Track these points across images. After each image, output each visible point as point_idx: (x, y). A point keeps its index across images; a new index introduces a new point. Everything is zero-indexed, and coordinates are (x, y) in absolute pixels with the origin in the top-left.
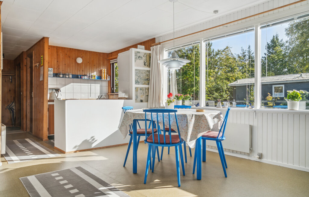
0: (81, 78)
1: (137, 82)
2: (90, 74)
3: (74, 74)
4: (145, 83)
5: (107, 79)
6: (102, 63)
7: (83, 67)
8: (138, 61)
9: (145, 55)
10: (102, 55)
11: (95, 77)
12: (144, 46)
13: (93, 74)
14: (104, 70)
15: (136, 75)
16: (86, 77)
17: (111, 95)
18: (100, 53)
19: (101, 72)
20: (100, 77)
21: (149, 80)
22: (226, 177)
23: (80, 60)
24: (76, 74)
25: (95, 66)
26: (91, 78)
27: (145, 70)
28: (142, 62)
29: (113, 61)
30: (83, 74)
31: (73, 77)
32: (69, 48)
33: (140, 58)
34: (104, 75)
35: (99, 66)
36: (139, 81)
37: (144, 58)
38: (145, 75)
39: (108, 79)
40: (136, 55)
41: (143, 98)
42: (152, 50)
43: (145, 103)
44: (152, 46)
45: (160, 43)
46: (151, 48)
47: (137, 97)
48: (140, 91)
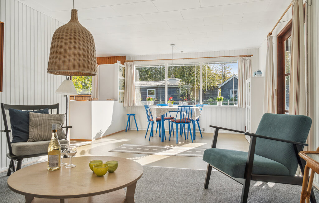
1: (120, 88)
4: (123, 89)
9: (123, 69)
12: (120, 62)
15: (119, 83)
21: (124, 87)
22: (202, 138)
27: (122, 79)
28: (121, 73)
37: (122, 71)
38: (122, 82)
40: (119, 69)
41: (122, 99)
42: (126, 65)
43: (122, 103)
44: (124, 62)
45: (133, 61)
46: (124, 63)
47: (119, 99)
48: (121, 95)
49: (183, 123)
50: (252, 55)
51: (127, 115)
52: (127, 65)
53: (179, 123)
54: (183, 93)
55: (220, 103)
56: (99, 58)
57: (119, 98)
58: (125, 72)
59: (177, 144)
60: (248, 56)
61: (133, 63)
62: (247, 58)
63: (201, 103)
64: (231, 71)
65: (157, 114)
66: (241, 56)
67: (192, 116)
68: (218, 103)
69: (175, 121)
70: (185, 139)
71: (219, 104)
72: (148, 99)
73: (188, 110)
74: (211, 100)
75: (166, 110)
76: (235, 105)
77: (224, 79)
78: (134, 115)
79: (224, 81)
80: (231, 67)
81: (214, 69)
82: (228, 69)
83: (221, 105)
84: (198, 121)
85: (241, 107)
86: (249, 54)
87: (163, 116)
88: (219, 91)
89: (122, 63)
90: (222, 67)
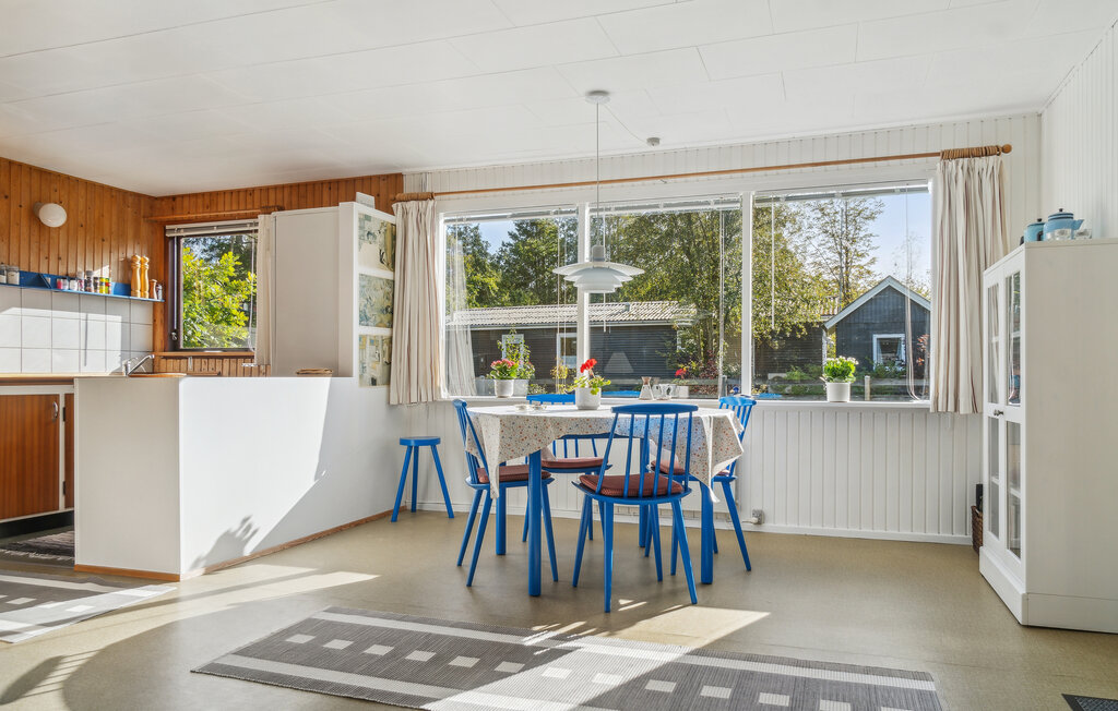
0: (56, 286)
1: (364, 319)
2: (88, 273)
3: (24, 268)
4: (381, 322)
5: (151, 296)
6: (130, 232)
7: (62, 245)
8: (366, 245)
9: (383, 230)
10: (130, 199)
11: (107, 284)
12: (373, 198)
13: (96, 274)
14: (142, 262)
15: (362, 294)
16: (75, 286)
17: (166, 358)
18: (124, 193)
19: (128, 266)
20: (127, 288)
21: (392, 313)
22: (749, 568)
23: (54, 216)
24: (34, 269)
25: (106, 244)
26: (96, 288)
27: (381, 279)
28: (373, 249)
29: (186, 229)
30: (62, 271)
31: (23, 284)
32: (6, 160)
33: (371, 237)
34: (141, 279)
35: (121, 239)
36: (368, 315)
37: (380, 238)
38: (381, 293)
39: (158, 297)
40: (361, 228)
41: (378, 372)
42: (399, 213)
43: (381, 390)
44: (395, 200)
45: (431, 196)
46: (394, 206)
47: (363, 368)
48: (369, 349)
49: (644, 497)
50: (1007, 149)
51: (403, 442)
52: (405, 213)
53: (621, 497)
54: (691, 347)
55: (840, 392)
56: (291, 186)
57: (362, 363)
58: (394, 247)
59: (608, 611)
60: (985, 152)
61: (431, 203)
62: (979, 163)
63: (747, 387)
64: (872, 268)
65: (502, 446)
66: (947, 155)
67: (692, 458)
68: (830, 387)
69: (597, 489)
70: (660, 579)
71: (836, 392)
72: (500, 370)
73: (669, 429)
74: (797, 374)
75: (551, 428)
76: (917, 402)
77: (847, 297)
78: (433, 443)
79: (848, 305)
80: (872, 254)
81: (810, 260)
82: (864, 261)
83: (847, 399)
84: (724, 480)
85: (951, 408)
86: (990, 142)
87: (535, 457)
88: (829, 341)
89: (384, 205)
90: (840, 254)
